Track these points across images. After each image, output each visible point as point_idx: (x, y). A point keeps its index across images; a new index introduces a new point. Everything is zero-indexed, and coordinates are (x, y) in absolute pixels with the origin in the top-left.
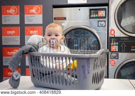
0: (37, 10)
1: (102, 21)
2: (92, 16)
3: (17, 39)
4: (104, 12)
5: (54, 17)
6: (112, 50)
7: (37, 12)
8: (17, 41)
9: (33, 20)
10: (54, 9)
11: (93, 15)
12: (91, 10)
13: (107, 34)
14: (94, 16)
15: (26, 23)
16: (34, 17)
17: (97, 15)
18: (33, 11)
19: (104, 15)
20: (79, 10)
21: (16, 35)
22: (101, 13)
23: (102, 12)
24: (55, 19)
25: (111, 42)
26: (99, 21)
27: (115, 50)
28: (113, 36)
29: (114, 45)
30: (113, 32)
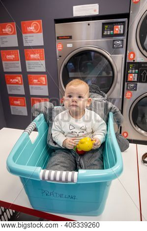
0: (36, 28)
1: (118, 40)
2: (105, 33)
3: (17, 65)
4: (122, 26)
5: (57, 35)
6: (129, 80)
7: (36, 30)
8: (18, 67)
9: (32, 40)
10: (56, 24)
11: (107, 31)
12: (104, 24)
13: (124, 59)
14: (109, 34)
15: (25, 44)
16: (33, 36)
17: (112, 32)
18: (32, 28)
19: (122, 32)
20: (89, 24)
21: (16, 60)
22: (118, 28)
23: (119, 26)
24: (58, 38)
25: (129, 69)
26: (114, 41)
27: (133, 80)
28: (132, 61)
29: (132, 73)
30: (132, 56)
